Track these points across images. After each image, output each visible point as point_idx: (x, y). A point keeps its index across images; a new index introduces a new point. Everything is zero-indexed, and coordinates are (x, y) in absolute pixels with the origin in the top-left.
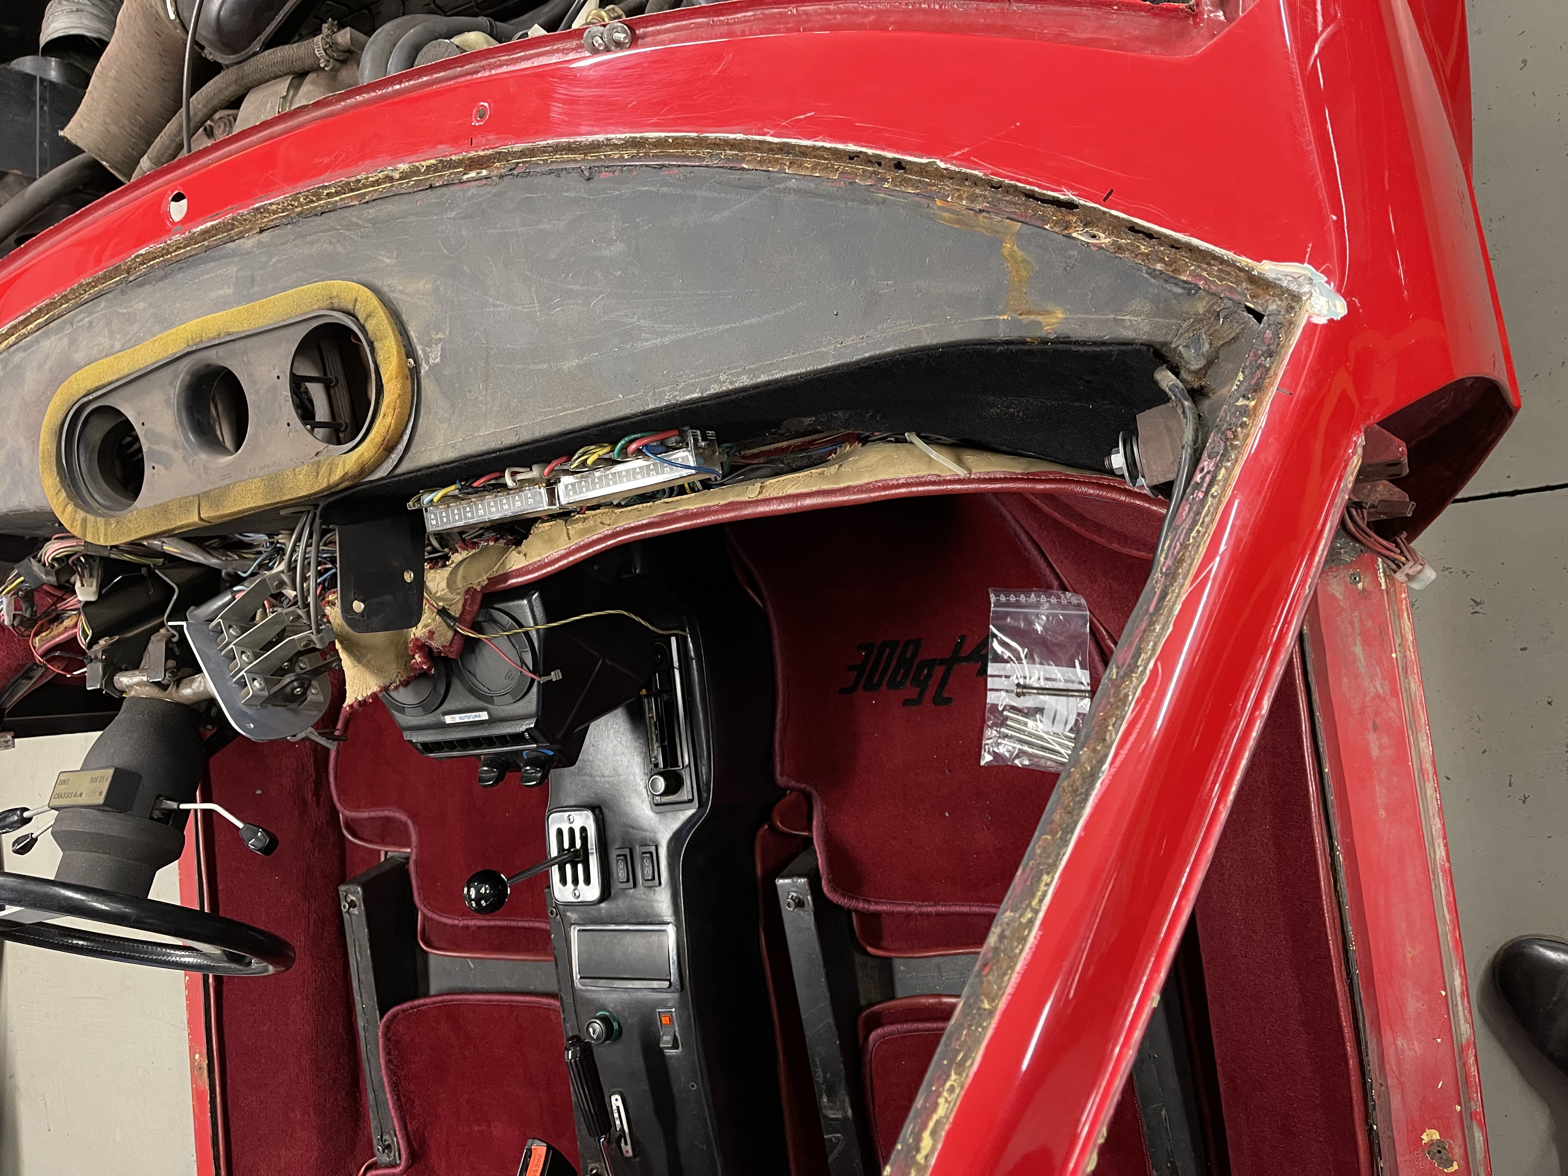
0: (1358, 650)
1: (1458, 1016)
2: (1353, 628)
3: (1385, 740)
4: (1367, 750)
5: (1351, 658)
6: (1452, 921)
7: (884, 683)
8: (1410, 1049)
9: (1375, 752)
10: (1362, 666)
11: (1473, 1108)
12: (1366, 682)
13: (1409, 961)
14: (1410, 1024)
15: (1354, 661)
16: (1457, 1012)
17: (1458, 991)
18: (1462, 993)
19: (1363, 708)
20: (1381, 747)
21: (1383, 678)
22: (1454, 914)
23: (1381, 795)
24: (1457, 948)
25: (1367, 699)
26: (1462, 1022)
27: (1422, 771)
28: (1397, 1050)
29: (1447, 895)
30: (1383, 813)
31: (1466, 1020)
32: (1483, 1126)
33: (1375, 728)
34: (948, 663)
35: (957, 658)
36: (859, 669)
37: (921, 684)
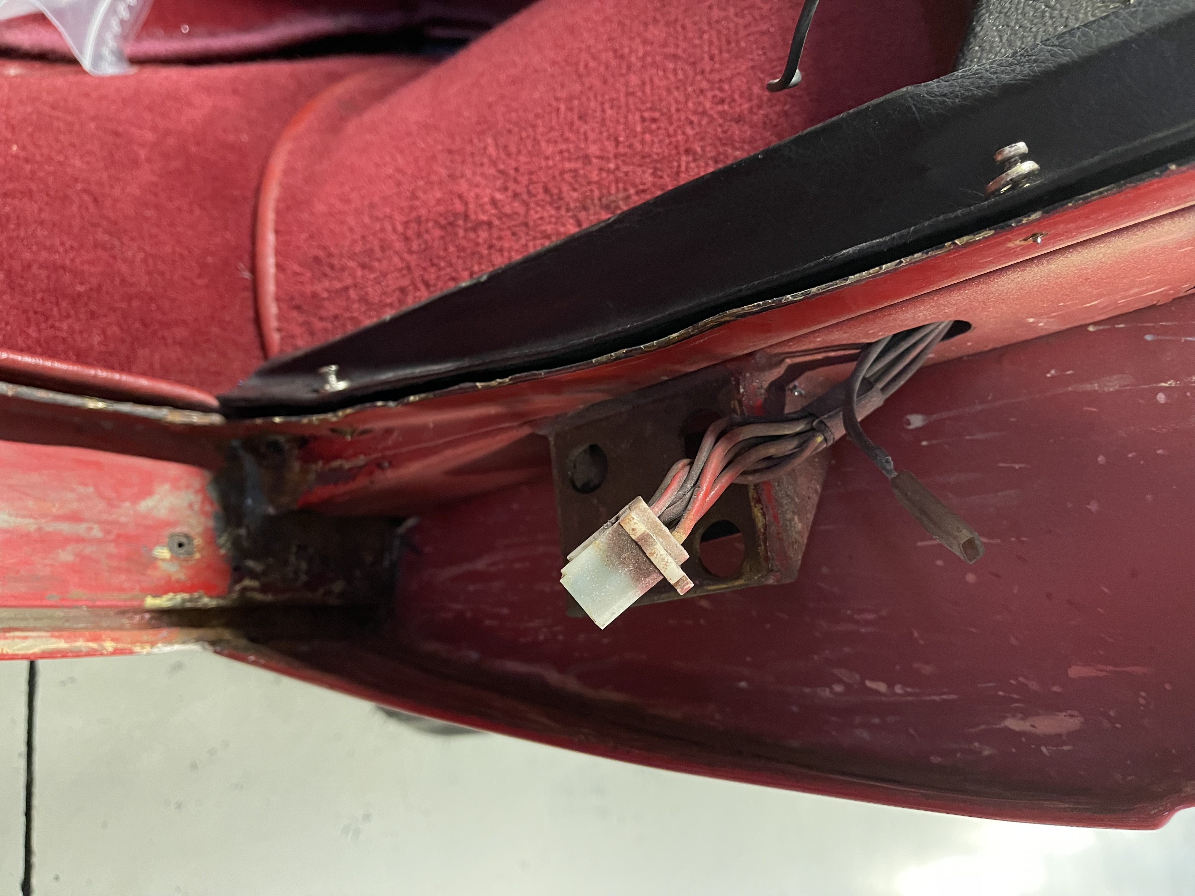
2: (59, 518)
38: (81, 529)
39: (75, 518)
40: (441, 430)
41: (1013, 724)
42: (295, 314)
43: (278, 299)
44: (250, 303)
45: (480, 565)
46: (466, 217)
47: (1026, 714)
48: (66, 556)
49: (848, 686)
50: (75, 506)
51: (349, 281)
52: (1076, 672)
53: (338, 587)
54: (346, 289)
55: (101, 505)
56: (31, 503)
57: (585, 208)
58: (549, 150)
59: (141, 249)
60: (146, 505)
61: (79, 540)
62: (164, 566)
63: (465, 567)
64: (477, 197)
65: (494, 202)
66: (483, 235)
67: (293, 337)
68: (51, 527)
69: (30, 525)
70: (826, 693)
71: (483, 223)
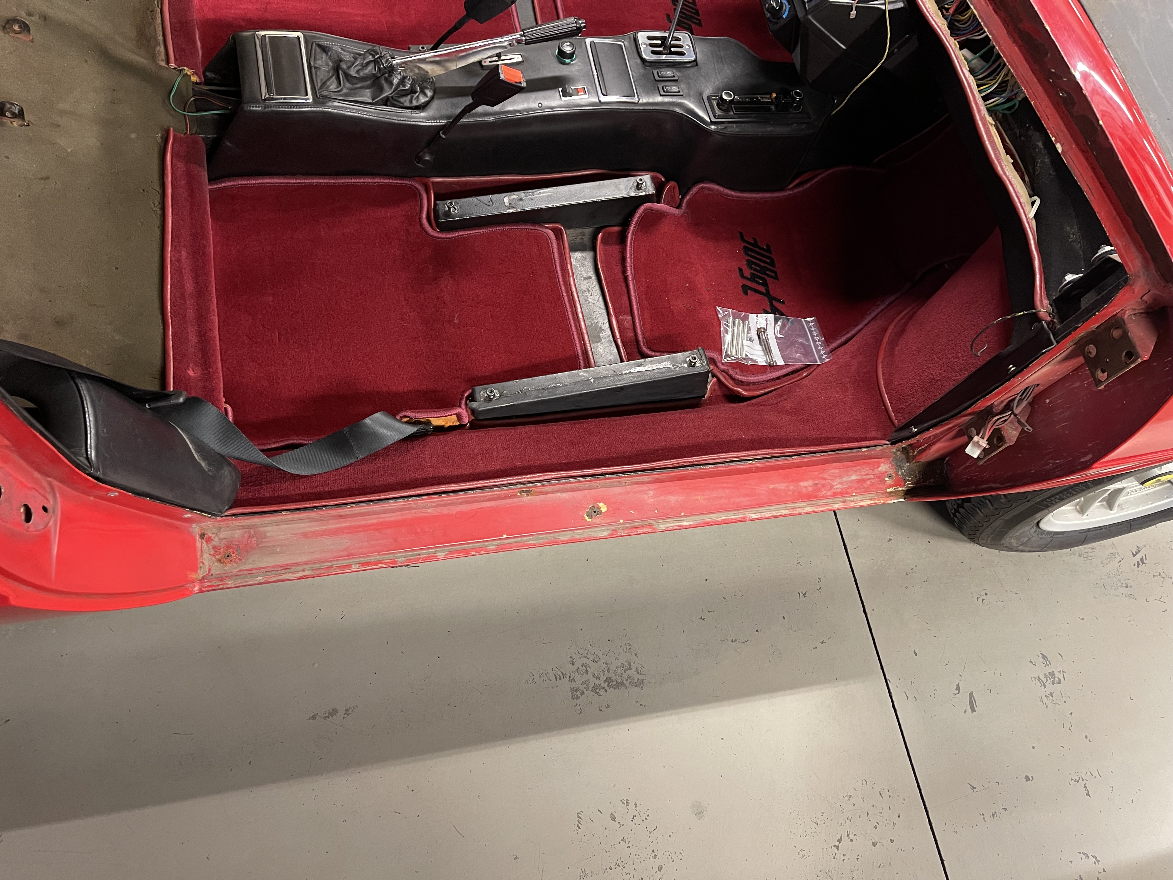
0: (854, 477)
1: (668, 523)
2: (865, 475)
3: (810, 489)
4: (802, 480)
5: (849, 474)
6: (718, 521)
7: (749, 258)
8: (649, 497)
9: (803, 484)
10: (846, 479)
11: (619, 531)
12: (838, 480)
13: (696, 498)
14: (662, 498)
15: (848, 476)
16: (670, 523)
17: (682, 524)
18: (680, 526)
19: (825, 479)
20: (806, 487)
21: (842, 489)
22: (722, 523)
23: (782, 486)
24: (704, 523)
25: (830, 481)
26: (666, 526)
27: (795, 508)
28: (647, 491)
29: (731, 519)
30: (772, 487)
31: (666, 528)
32: (611, 536)
33: (816, 485)
34: (767, 294)
35: (771, 299)
36: (755, 244)
37: (753, 278)
38: (869, 477)
39: (867, 474)
40: (942, 433)
41: (1082, 460)
42: (899, 414)
43: (893, 412)
44: (886, 414)
45: (968, 464)
46: (934, 379)
47: (1083, 457)
48: (868, 483)
49: (1053, 463)
50: (866, 472)
51: (910, 402)
52: (1089, 445)
53: (932, 480)
54: (910, 404)
55: (871, 471)
56: (858, 473)
57: (961, 371)
58: (950, 356)
59: (857, 411)
60: (880, 469)
61: (870, 479)
62: (888, 482)
63: (964, 466)
64: (935, 373)
65: (940, 373)
66: (939, 383)
67: (900, 420)
68: (864, 477)
69: (860, 478)
70: (1048, 467)
71: (938, 380)
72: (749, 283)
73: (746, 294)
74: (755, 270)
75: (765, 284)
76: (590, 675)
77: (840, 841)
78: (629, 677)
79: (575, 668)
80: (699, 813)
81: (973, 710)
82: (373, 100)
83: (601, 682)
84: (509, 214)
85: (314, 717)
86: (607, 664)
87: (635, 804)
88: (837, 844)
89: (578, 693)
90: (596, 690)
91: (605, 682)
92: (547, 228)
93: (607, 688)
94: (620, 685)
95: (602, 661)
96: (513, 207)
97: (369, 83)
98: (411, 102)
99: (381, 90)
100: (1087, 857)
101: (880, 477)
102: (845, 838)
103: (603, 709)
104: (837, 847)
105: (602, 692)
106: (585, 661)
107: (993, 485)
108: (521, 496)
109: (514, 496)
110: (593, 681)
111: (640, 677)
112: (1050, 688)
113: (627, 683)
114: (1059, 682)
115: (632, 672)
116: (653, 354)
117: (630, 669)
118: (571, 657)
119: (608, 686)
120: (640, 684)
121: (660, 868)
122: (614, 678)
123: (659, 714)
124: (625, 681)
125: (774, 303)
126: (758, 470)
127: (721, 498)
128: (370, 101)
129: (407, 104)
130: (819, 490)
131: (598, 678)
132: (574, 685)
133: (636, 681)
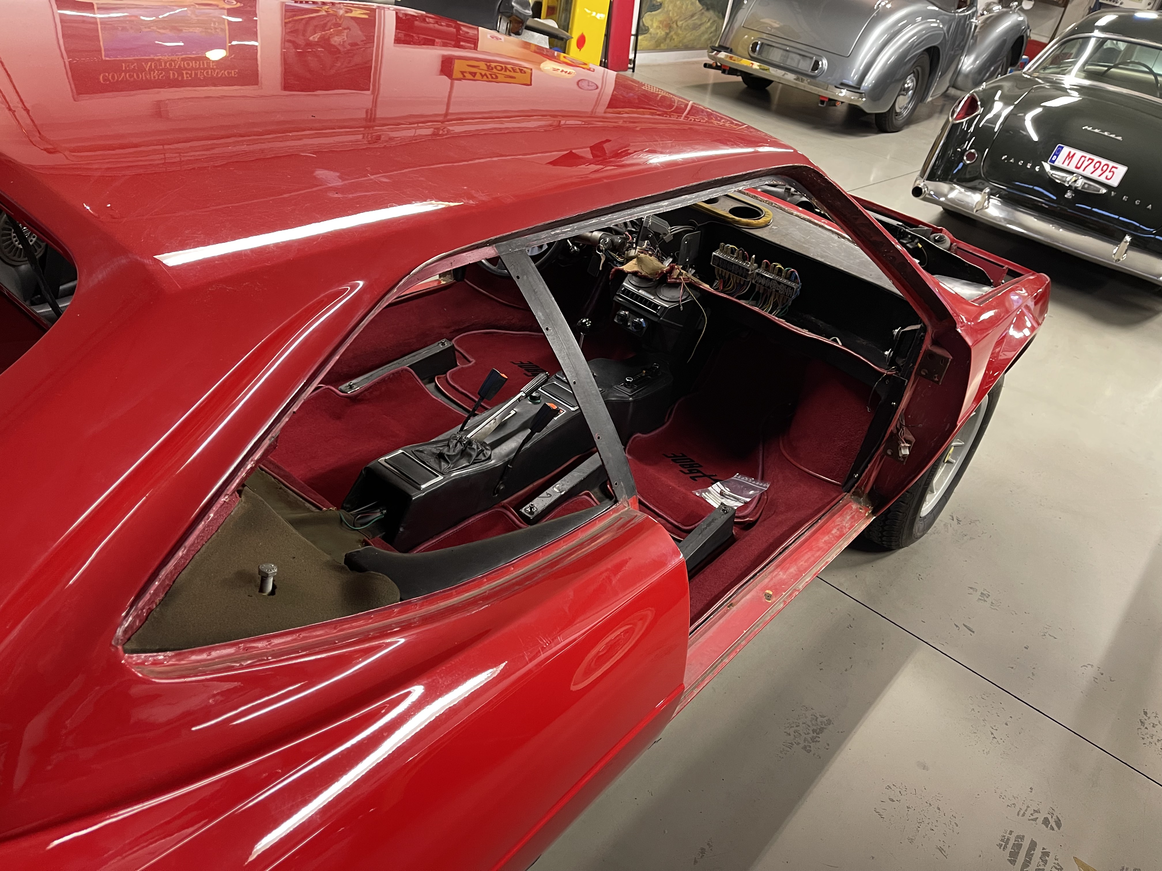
0: (848, 517)
2: (851, 514)
3: (838, 532)
4: (831, 531)
5: (845, 517)
7: (679, 464)
8: (782, 576)
9: (833, 532)
10: (846, 520)
11: (787, 600)
12: (844, 522)
13: (800, 565)
14: (787, 573)
18: (807, 582)
19: (839, 525)
20: (835, 533)
23: (826, 538)
28: (779, 573)
30: (823, 541)
31: (803, 586)
33: (838, 529)
34: (705, 475)
35: (709, 477)
36: (675, 456)
37: (691, 472)
38: (853, 514)
40: (873, 465)
42: (837, 478)
43: (832, 480)
44: (830, 483)
48: (856, 516)
53: (877, 501)
60: (853, 508)
62: (862, 511)
67: (841, 480)
72: (692, 475)
73: (696, 480)
74: (687, 468)
75: (699, 472)
76: (803, 734)
77: (992, 734)
78: (821, 722)
79: (792, 737)
80: (925, 767)
81: (973, 632)
82: (469, 463)
83: (812, 734)
84: (563, 495)
85: (696, 862)
86: (805, 723)
87: (894, 785)
88: (993, 736)
89: (808, 748)
90: (813, 740)
91: (813, 733)
92: (582, 495)
93: (818, 736)
94: (822, 730)
95: (801, 723)
96: (563, 491)
97: (459, 456)
98: (485, 456)
99: (470, 456)
100: (1087, 667)
101: (857, 511)
102: (994, 731)
103: (827, 747)
104: (994, 738)
105: (817, 739)
106: (793, 729)
107: (911, 478)
108: (730, 609)
109: (728, 611)
110: (808, 737)
111: (826, 718)
112: (989, 600)
113: (823, 726)
114: (989, 595)
115: (820, 719)
116: (693, 526)
117: (817, 718)
118: (785, 732)
119: (817, 734)
120: (829, 722)
121: (939, 809)
122: (815, 728)
123: (854, 730)
124: (822, 726)
125: (712, 477)
126: (810, 537)
127: (810, 558)
128: (468, 464)
129: (483, 458)
130: (842, 531)
131: (808, 734)
132: (802, 745)
133: (826, 722)
